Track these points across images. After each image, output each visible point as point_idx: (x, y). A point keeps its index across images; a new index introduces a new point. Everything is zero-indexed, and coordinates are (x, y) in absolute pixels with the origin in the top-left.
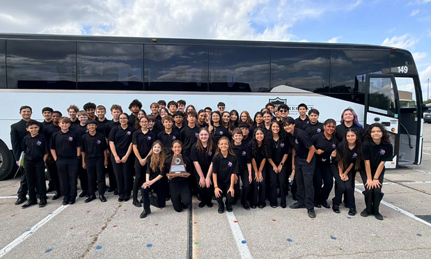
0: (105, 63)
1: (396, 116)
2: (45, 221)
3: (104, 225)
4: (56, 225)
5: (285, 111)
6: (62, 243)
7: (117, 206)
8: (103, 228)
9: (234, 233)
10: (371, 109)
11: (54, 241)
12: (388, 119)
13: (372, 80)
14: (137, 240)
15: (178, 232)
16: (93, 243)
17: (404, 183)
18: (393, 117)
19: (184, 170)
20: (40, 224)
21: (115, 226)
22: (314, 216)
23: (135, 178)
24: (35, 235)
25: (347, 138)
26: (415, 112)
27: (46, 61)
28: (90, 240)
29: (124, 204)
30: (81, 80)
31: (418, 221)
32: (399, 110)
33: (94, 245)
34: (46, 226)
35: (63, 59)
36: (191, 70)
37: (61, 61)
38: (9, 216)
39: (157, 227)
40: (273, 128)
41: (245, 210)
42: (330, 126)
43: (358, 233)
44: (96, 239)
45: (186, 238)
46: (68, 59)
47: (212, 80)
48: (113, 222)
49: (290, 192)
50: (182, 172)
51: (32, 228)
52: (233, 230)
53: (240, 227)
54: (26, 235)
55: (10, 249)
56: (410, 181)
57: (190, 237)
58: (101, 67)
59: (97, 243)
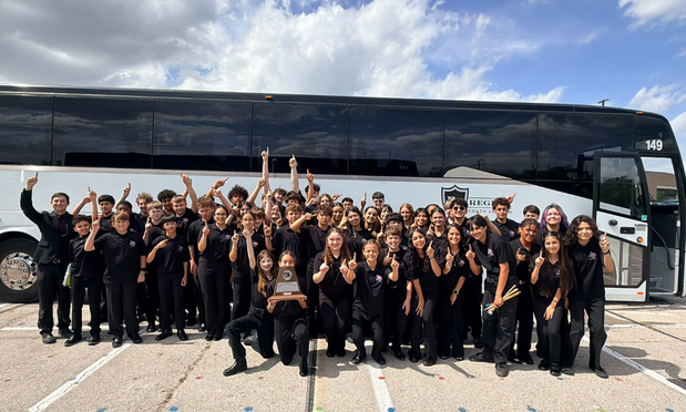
0: (195, 128)
1: (644, 217)
2: (97, 365)
3: (183, 376)
4: (112, 371)
5: (462, 209)
6: (120, 400)
7: (203, 347)
8: (181, 381)
9: (378, 396)
10: (603, 205)
11: (108, 397)
12: (630, 223)
13: (604, 161)
14: (232, 400)
15: (293, 390)
16: (166, 402)
17: (657, 327)
18: (640, 220)
19: (297, 289)
20: (89, 371)
21: (198, 378)
22: (505, 375)
23: (232, 305)
24: (81, 386)
25: (547, 246)
26: (676, 212)
27: (108, 122)
28: (161, 397)
29: (214, 343)
30: (158, 152)
31: (670, 388)
32: (649, 209)
33: (167, 405)
34: (98, 373)
35: (132, 119)
36: (327, 139)
37: (130, 122)
38: (45, 357)
39: (261, 382)
40: (450, 236)
41: (397, 360)
42: (529, 230)
43: (571, 404)
44: (170, 397)
45: (304, 400)
46: (142, 120)
47: (354, 155)
48: (197, 371)
49: (469, 334)
50: (294, 293)
51: (78, 377)
52: (376, 391)
53: (388, 386)
54: (68, 386)
55: (46, 406)
56: (667, 324)
57: (311, 399)
58: (190, 132)
59: (172, 402)
